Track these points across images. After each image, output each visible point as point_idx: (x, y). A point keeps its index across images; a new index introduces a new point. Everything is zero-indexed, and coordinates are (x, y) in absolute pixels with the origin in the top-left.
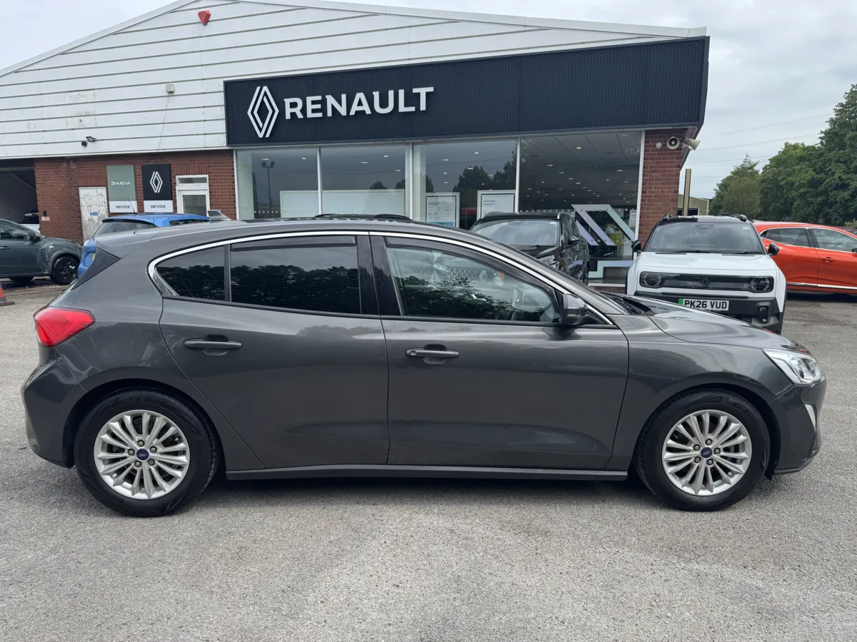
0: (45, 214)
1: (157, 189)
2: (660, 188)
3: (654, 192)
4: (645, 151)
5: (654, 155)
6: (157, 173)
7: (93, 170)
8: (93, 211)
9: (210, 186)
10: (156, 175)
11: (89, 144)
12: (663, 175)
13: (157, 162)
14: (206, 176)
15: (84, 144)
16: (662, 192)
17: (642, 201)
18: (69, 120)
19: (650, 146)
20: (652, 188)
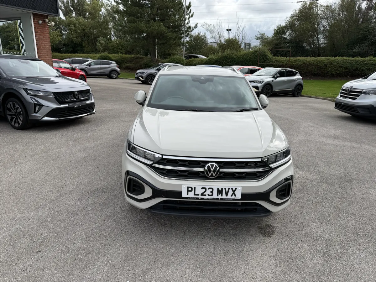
2: (43, 43)
3: (42, 45)
4: (34, 24)
5: (38, 26)
12: (43, 37)
16: (45, 45)
17: (37, 49)
19: (36, 22)
20: (40, 43)
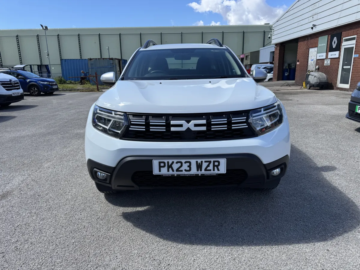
0: (298, 61)
1: (334, 46)
6: (336, 37)
7: (315, 40)
8: (312, 59)
9: (356, 41)
10: (335, 39)
11: (314, 28)
13: (337, 32)
14: (356, 36)
15: (312, 28)
18: (309, 18)
